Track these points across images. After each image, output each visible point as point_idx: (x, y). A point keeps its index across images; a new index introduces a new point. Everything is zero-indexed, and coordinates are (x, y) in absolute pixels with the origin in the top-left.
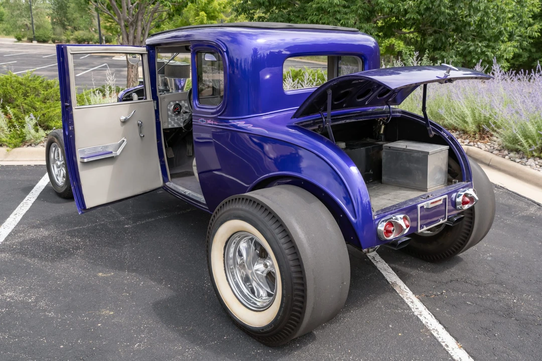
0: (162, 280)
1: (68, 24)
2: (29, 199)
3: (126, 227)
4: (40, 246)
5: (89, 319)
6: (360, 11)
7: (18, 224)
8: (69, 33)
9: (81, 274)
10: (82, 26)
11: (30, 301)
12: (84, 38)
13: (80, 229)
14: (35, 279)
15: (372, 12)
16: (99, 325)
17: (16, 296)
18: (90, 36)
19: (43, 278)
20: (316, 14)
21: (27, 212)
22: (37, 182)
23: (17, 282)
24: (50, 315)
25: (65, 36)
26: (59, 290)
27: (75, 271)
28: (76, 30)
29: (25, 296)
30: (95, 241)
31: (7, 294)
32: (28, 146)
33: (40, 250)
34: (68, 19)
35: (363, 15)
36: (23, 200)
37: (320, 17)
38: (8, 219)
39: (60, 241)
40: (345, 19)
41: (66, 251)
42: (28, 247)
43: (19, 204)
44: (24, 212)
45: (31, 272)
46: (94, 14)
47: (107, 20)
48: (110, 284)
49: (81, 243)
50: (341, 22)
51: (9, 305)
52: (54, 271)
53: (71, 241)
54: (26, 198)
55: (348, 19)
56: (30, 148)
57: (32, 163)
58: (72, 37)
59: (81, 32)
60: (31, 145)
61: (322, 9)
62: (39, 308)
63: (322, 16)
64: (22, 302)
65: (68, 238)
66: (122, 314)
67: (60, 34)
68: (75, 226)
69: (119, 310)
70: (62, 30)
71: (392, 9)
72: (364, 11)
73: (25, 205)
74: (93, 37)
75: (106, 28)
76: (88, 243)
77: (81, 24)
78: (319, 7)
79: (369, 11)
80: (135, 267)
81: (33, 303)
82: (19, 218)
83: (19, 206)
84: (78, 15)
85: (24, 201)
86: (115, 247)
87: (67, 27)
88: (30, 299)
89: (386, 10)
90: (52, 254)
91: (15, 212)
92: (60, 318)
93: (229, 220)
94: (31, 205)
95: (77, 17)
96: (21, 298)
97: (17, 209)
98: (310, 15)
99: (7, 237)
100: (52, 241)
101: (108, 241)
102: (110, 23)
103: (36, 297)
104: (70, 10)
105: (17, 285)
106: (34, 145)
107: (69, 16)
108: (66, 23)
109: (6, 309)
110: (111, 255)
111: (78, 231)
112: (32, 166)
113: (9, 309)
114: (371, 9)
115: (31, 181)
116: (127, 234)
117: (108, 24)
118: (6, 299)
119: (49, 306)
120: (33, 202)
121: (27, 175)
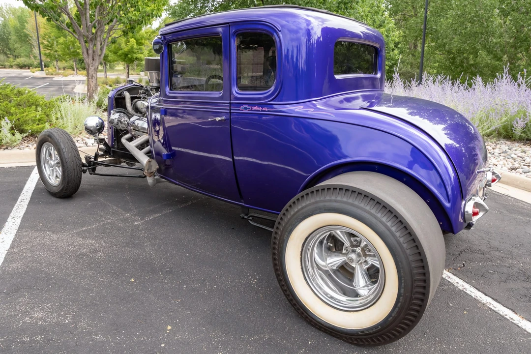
0: (204, 280)
1: (10, 53)
2: (22, 200)
3: (136, 225)
4: (52, 252)
5: (148, 339)
7: (19, 228)
8: (11, 60)
9: (112, 282)
10: (22, 54)
11: (67, 321)
12: (25, 64)
13: (89, 229)
14: (62, 292)
16: (163, 345)
17: (48, 317)
18: (30, 63)
19: (71, 291)
21: (24, 214)
22: (25, 183)
23: (43, 298)
24: (99, 337)
25: (8, 62)
26: (95, 304)
27: (104, 279)
28: (18, 58)
29: (59, 315)
30: (111, 242)
31: (36, 315)
32: (4, 149)
33: (54, 256)
34: (10, 49)
36: (16, 202)
38: (7, 223)
39: (73, 244)
41: (85, 255)
42: (39, 254)
43: (13, 207)
44: (22, 214)
45: (55, 284)
46: (34, 44)
47: (46, 48)
48: (149, 291)
49: (97, 245)
51: (43, 330)
52: (80, 280)
53: (84, 243)
54: (19, 200)
56: (6, 151)
57: (14, 165)
58: (14, 63)
59: (22, 59)
60: (7, 148)
62: (82, 330)
64: (57, 324)
65: (80, 240)
66: (182, 328)
67: (4, 61)
68: (83, 227)
69: (176, 323)
70: (5, 57)
73: (20, 207)
74: (32, 63)
75: (45, 54)
76: (104, 245)
77: (22, 53)
80: (167, 268)
81: (72, 324)
82: (18, 221)
83: (14, 209)
84: (19, 46)
85: (18, 203)
86: (135, 247)
87: (9, 56)
88: (67, 319)
90: (70, 260)
91: (12, 215)
92: (112, 342)
93: (317, 214)
94: (27, 206)
95: (18, 47)
96: (54, 319)
97: (13, 212)
99: (12, 244)
100: (64, 245)
101: (125, 241)
102: (49, 51)
103: (73, 316)
104: (11, 42)
105: (43, 302)
106: (10, 148)
107: (11, 46)
108: (8, 52)
109: (41, 336)
110: (135, 256)
111: (88, 231)
112: (14, 168)
113: (44, 335)
115: (18, 182)
116: (141, 231)
117: (48, 52)
118: (37, 322)
119: (92, 326)
120: (27, 203)
121: (12, 177)
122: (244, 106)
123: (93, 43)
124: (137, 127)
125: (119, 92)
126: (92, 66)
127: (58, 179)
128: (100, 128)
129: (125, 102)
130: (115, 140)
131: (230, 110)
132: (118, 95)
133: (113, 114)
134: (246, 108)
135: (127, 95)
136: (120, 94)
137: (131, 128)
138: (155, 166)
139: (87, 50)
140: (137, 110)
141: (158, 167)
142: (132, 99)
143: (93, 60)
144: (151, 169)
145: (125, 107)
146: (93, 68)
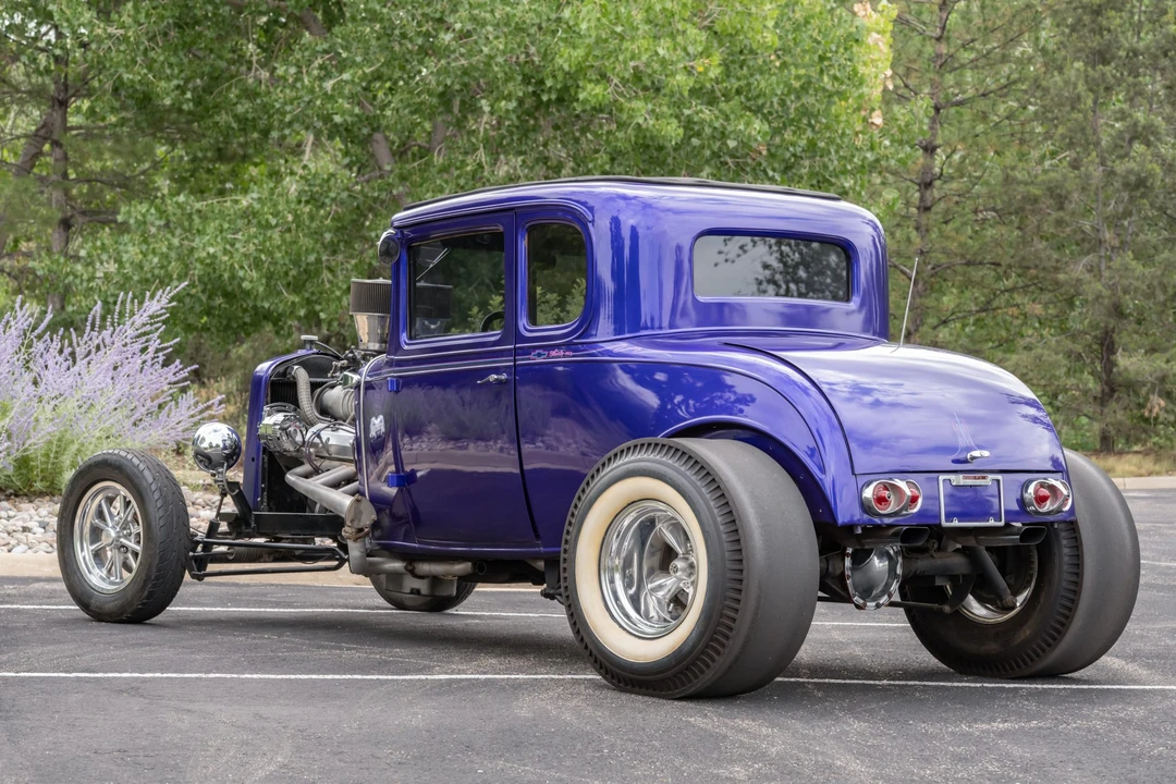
122: (537, 351)
124: (326, 446)
125: (281, 369)
127: (126, 575)
128: (231, 456)
129: (296, 392)
130: (263, 489)
131: (515, 361)
132: (278, 375)
133: (269, 415)
134: (539, 355)
135: (302, 376)
136: (284, 374)
137: (312, 450)
138: (369, 516)
140: (325, 411)
141: (374, 517)
142: (314, 386)
144: (360, 521)
145: (295, 402)
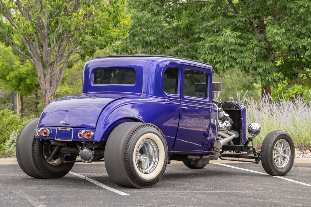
6: (256, 50)
15: (270, 50)
20: (209, 53)
35: (260, 54)
37: (214, 56)
40: (242, 57)
50: (237, 61)
55: (244, 58)
61: (216, 48)
63: (216, 55)
71: (290, 46)
72: (261, 50)
78: (212, 46)
79: (266, 49)
89: (284, 47)
98: (203, 54)
114: (268, 47)
123: (52, 68)
126: (49, 92)
139: (45, 76)
143: (51, 85)
146: (50, 94)
